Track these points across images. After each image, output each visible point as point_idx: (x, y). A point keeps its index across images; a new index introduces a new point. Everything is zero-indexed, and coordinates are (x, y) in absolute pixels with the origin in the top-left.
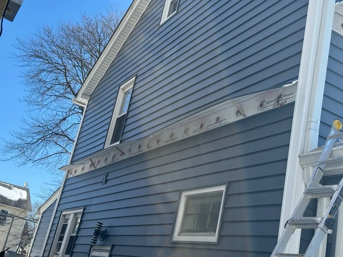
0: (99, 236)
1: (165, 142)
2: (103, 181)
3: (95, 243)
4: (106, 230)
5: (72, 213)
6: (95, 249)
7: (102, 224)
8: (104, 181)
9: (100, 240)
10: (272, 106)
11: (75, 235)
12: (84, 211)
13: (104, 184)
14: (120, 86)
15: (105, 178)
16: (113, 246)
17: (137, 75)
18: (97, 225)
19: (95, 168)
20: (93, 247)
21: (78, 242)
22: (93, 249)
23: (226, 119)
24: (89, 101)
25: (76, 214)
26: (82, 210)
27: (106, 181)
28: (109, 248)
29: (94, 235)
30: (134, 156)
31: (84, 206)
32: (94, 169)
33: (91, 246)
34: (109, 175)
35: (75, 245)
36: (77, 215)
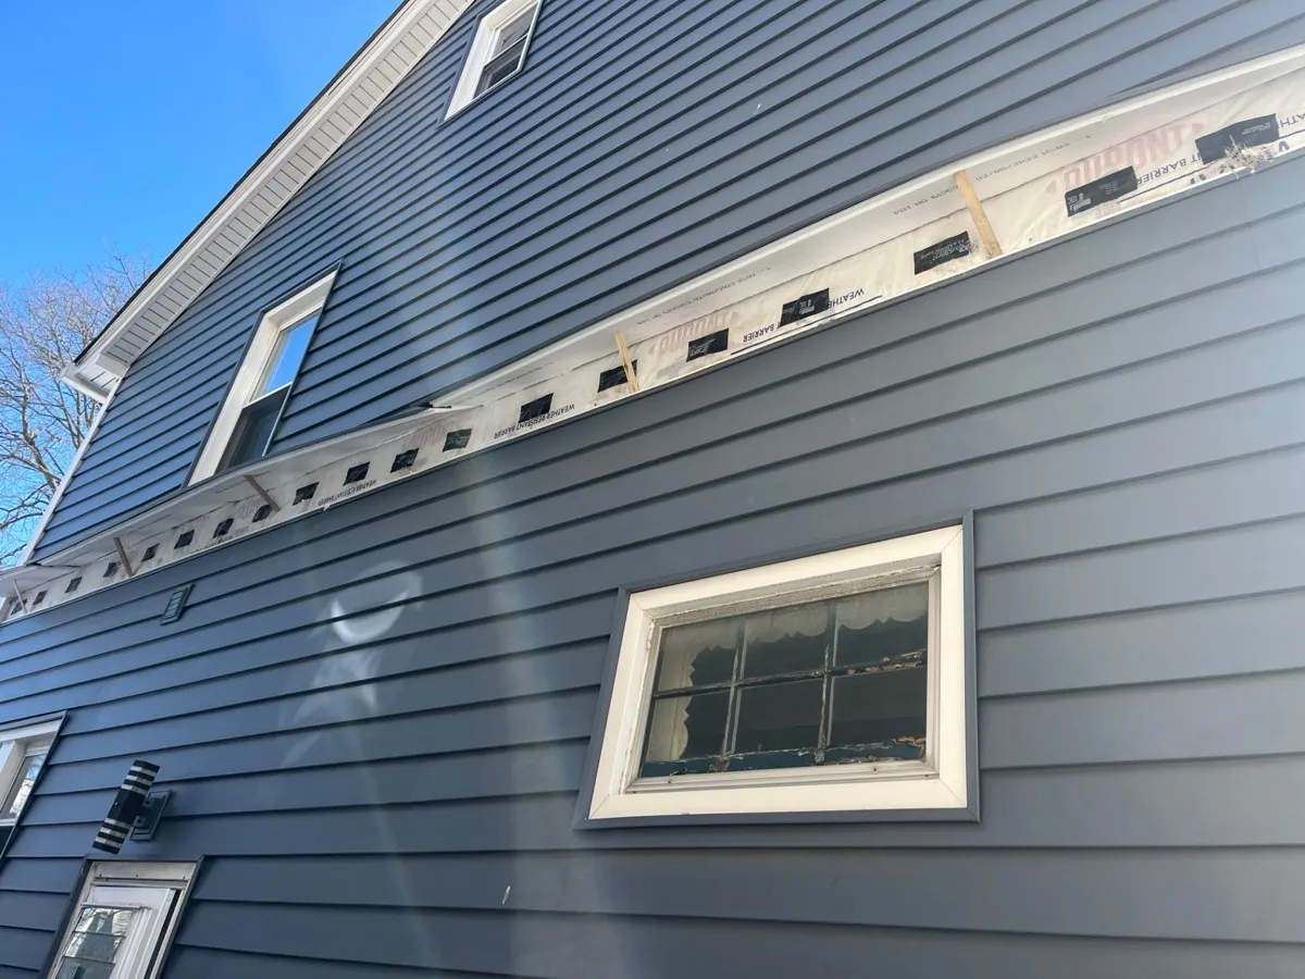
0: (135, 823)
1: (497, 436)
2: (166, 611)
3: (115, 851)
4: (171, 795)
5: (9, 742)
6: (107, 879)
7: (156, 769)
8: (171, 612)
9: (135, 837)
10: (1187, 180)
11: (14, 824)
12: (61, 729)
13: (176, 621)
14: (265, 312)
15: (177, 601)
16: (209, 860)
17: (342, 265)
18: (132, 773)
19: (131, 574)
20: (96, 867)
21: (22, 849)
22: (97, 879)
23: (860, 292)
24: (124, 379)
25: (25, 744)
26: (54, 727)
27: (183, 610)
28: (186, 873)
29: (110, 816)
30: (327, 506)
31: (69, 710)
32: (127, 577)
33: (89, 863)
34: (196, 590)
35: (6, 860)
36: (29, 750)
